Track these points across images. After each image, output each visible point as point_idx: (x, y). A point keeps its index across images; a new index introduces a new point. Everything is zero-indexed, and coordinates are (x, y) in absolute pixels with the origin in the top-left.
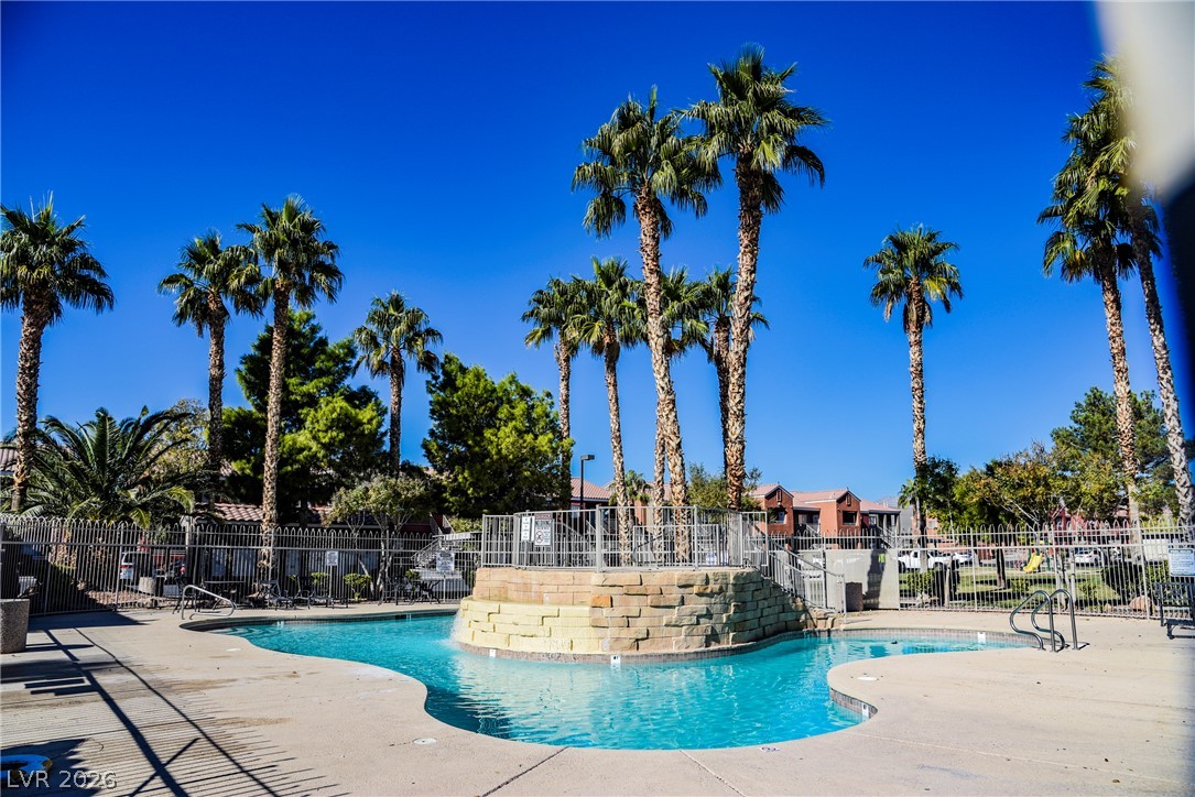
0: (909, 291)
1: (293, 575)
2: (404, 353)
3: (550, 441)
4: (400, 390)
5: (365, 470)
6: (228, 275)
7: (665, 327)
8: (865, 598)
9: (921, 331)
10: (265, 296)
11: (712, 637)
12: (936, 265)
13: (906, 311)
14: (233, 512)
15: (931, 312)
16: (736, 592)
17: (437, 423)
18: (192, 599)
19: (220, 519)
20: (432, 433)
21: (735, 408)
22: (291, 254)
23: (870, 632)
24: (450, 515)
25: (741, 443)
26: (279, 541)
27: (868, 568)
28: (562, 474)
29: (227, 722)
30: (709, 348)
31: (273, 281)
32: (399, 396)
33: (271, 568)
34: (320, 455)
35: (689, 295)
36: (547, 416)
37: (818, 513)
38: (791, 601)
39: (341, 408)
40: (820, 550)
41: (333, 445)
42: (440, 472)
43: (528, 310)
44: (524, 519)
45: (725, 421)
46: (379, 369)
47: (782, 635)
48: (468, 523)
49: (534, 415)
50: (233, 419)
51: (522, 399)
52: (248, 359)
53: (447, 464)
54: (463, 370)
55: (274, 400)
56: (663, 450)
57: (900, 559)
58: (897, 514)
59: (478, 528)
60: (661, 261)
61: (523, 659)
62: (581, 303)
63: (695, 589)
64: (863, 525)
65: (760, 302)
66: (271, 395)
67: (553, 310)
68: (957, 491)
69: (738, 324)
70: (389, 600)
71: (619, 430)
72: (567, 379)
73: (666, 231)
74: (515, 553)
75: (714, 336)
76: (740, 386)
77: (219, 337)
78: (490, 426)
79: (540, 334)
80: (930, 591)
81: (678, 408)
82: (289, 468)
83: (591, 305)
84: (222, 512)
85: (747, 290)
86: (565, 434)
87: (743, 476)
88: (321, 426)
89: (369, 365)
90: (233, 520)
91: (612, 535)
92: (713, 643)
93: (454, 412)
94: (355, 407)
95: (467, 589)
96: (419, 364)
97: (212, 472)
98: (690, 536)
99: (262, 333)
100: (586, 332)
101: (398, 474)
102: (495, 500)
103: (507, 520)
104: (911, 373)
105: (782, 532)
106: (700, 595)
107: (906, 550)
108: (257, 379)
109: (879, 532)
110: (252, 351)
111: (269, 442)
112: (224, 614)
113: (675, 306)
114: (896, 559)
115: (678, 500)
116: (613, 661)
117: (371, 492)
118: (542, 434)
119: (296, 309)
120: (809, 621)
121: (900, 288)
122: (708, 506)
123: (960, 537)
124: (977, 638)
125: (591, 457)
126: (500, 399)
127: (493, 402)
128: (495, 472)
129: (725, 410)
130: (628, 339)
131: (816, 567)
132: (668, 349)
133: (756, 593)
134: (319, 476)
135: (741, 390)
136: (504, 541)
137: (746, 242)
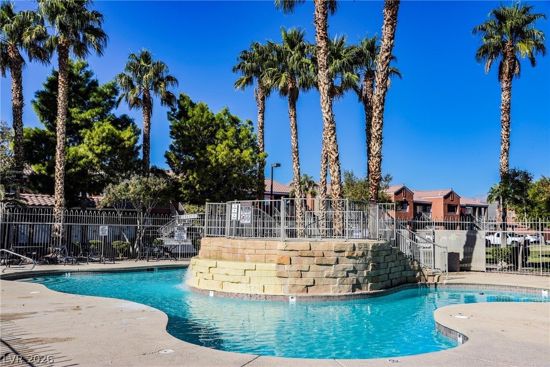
0: (505, 51)
1: (77, 241)
2: (152, 92)
3: (251, 154)
4: (149, 118)
5: (126, 172)
6: (22, 33)
7: (330, 77)
8: (461, 263)
9: (511, 80)
10: (51, 49)
11: (357, 285)
12: (527, 31)
13: (501, 66)
14: (34, 199)
15: (520, 67)
16: (373, 256)
17: (175, 140)
18: (5, 259)
19: (24, 204)
20: (172, 147)
21: (376, 134)
22: (68, 19)
23: (464, 286)
24: (184, 202)
25: (379, 157)
26: (67, 219)
27: (464, 243)
28: (259, 176)
29: (30, 341)
30: (359, 92)
31: (57, 39)
32: (149, 122)
33: (61, 237)
34: (95, 161)
35: (347, 54)
36: (249, 137)
37: (430, 205)
38: (410, 264)
39: (109, 129)
40: (431, 230)
41: (104, 155)
42: (177, 174)
43: (237, 64)
44: (233, 205)
45: (369, 142)
46: (135, 103)
47: (403, 285)
48: (194, 208)
49: (240, 136)
50: (31, 136)
51: (232, 126)
52: (39, 94)
53: (182, 168)
54: (193, 105)
55: (61, 123)
56: (327, 161)
57: (487, 237)
58: (486, 208)
59: (202, 211)
60: (328, 31)
61: (232, 298)
62: (272, 60)
63: (346, 254)
64: (462, 214)
65: (396, 60)
66: (59, 120)
67: (254, 64)
68: (530, 193)
69: (380, 76)
70: (143, 258)
71: (297, 147)
72: (263, 113)
73: (333, 9)
74: (227, 227)
75: (363, 84)
76: (380, 119)
77: (18, 78)
78: (211, 143)
79: (244, 81)
80: (508, 260)
81: (337, 133)
82: (73, 170)
83: (280, 60)
84: (25, 199)
85: (388, 51)
86: (261, 149)
87: (380, 179)
88: (95, 141)
89: (127, 100)
90: (34, 205)
91: (291, 218)
92: (357, 289)
93: (187, 133)
94: (118, 129)
95: (194, 251)
96: (162, 100)
97: (17, 172)
98: (343, 218)
99: (50, 76)
100: (276, 80)
101: (148, 175)
102: (214, 193)
103: (222, 206)
104: (502, 110)
105: (405, 217)
106: (349, 257)
107: (491, 231)
108: (48, 108)
109: (472, 219)
110: (43, 89)
111: (58, 152)
112: (28, 268)
113: (337, 63)
114: (484, 237)
115: (336, 194)
116: (291, 300)
117: (130, 187)
118: (245, 149)
119: (74, 59)
120: (422, 277)
121: (498, 49)
122: (356, 199)
123: (531, 225)
124: (541, 293)
125: (278, 165)
126: (218, 125)
127: (213, 127)
128: (214, 175)
129: (369, 135)
130: (305, 85)
131: (428, 241)
132: (332, 93)
133: (387, 257)
134: (94, 176)
135: (381, 121)
136: (220, 220)
137: (388, 17)
